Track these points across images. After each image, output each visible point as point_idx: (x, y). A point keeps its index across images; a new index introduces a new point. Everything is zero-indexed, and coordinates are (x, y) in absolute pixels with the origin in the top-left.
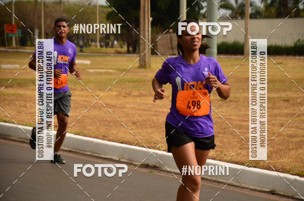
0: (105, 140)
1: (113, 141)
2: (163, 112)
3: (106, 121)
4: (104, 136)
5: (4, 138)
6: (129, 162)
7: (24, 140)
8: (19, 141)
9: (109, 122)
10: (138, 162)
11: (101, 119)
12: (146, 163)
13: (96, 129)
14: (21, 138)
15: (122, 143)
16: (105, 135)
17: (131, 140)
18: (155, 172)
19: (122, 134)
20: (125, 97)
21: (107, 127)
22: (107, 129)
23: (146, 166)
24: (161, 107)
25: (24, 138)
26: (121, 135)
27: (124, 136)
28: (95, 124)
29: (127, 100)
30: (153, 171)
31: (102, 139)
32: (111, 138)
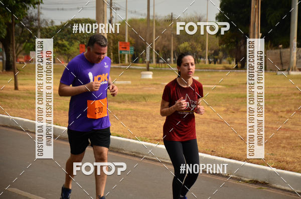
0: (213, 155)
1: (222, 157)
2: (272, 128)
3: (215, 136)
4: (212, 151)
5: (117, 152)
6: (238, 177)
7: (136, 154)
8: (131, 155)
9: (218, 138)
10: (247, 178)
11: (210, 134)
12: (255, 179)
13: (205, 144)
14: (133, 152)
15: (231, 158)
16: (214, 150)
17: (239, 156)
18: (265, 189)
19: (231, 149)
20: (233, 112)
21: (215, 142)
22: (215, 144)
23: (256, 182)
24: (269, 123)
25: (136, 153)
26: (230, 151)
27: (233, 151)
28: (204, 139)
29: (235, 115)
30: (263, 187)
31: (211, 154)
32: (219, 153)
